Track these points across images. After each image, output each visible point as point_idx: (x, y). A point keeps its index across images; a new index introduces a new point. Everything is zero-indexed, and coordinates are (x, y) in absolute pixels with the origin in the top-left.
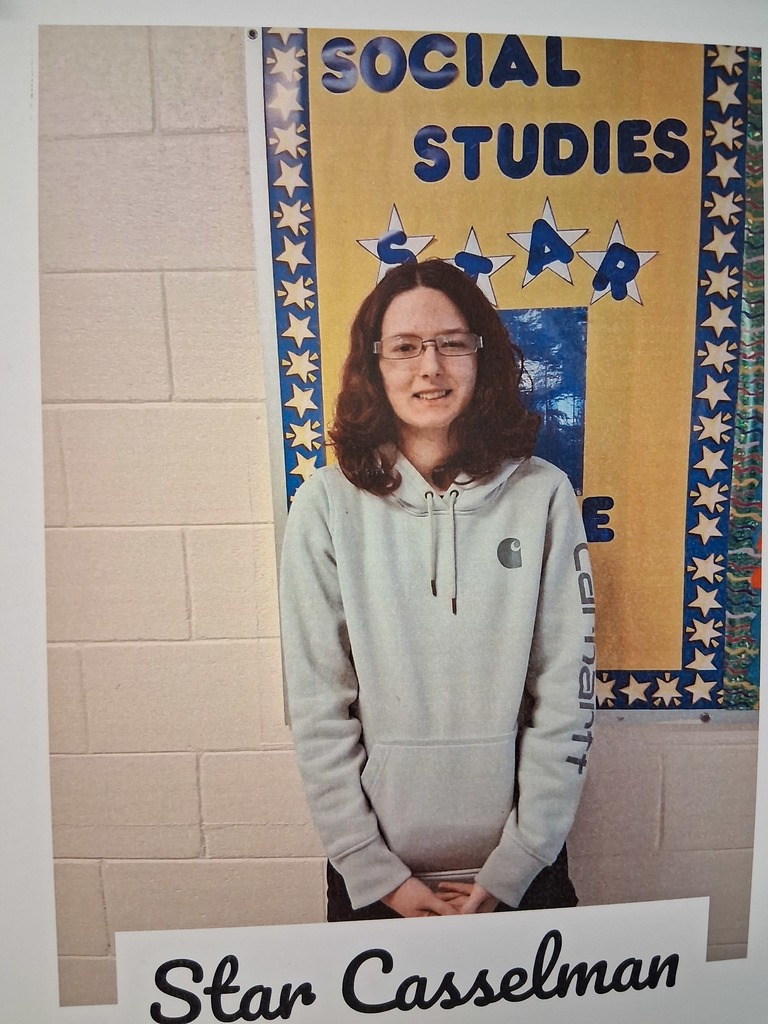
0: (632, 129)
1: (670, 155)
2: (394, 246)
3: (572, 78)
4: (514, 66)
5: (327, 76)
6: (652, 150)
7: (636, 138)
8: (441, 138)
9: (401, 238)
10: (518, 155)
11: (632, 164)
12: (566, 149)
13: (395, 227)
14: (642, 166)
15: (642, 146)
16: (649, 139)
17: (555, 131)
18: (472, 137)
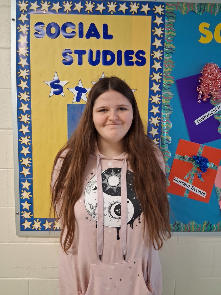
0: (128, 53)
1: (140, 61)
2: (56, 84)
3: (111, 37)
4: (93, 33)
5: (36, 33)
6: (135, 59)
7: (130, 56)
8: (71, 53)
9: (58, 81)
10: (94, 59)
11: (129, 63)
12: (109, 58)
13: (56, 78)
14: (132, 64)
15: (132, 58)
16: (134, 56)
17: (106, 53)
18: (80, 53)
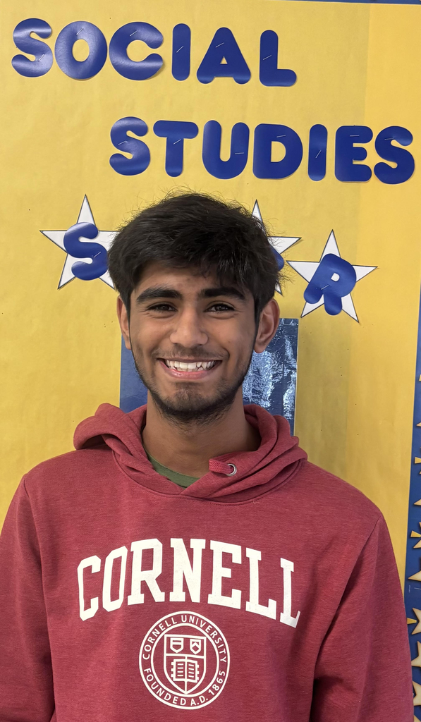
0: (351, 136)
1: (393, 165)
2: (83, 240)
3: (288, 78)
4: (224, 62)
5: (18, 58)
6: (373, 159)
7: (355, 145)
8: (142, 130)
9: (92, 231)
10: (225, 155)
11: (352, 172)
12: (278, 152)
13: (86, 219)
14: (361, 175)
15: (362, 154)
16: (370, 147)
17: (269, 133)
18: (176, 132)
